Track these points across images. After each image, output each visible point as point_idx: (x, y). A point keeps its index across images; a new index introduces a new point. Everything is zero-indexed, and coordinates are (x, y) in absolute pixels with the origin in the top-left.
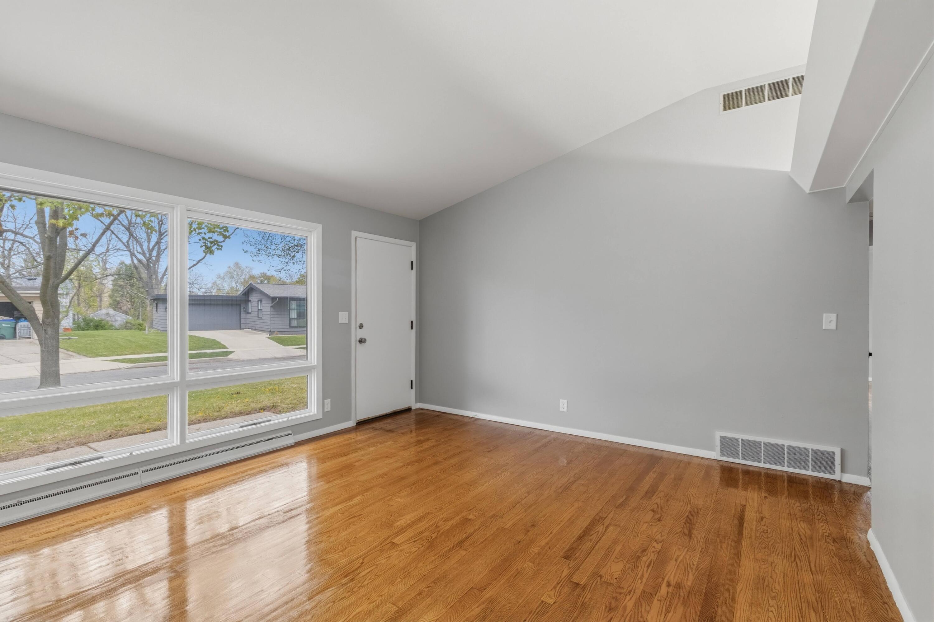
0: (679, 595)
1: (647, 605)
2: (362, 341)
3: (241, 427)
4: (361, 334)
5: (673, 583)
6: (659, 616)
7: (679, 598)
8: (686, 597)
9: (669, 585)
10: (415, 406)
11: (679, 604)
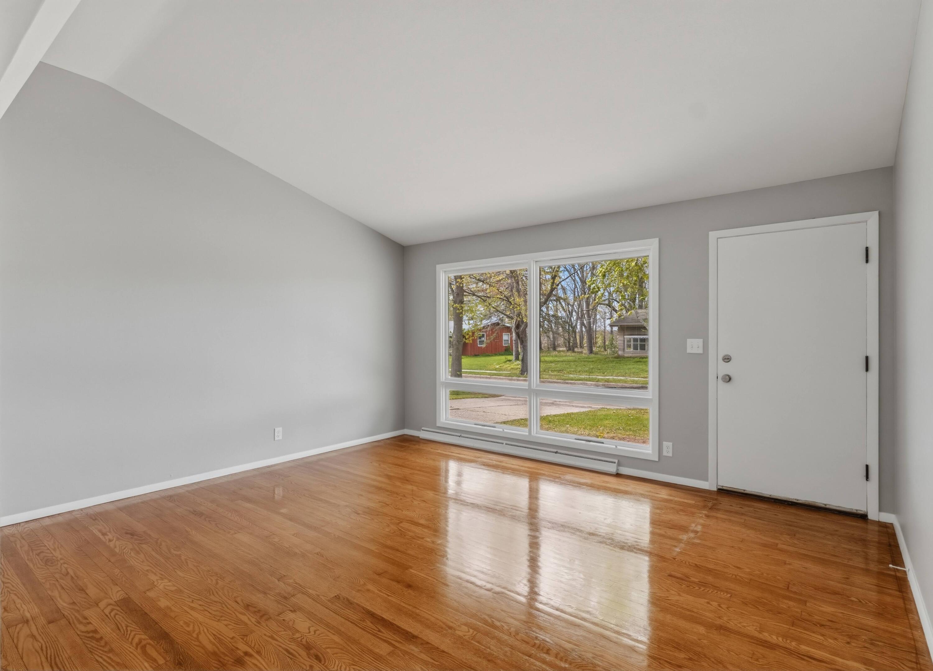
0: (227, 656)
1: (233, 627)
2: (728, 379)
3: (576, 439)
4: (725, 369)
5: (247, 658)
6: (217, 631)
7: (224, 653)
8: (221, 660)
9: (246, 654)
10: (874, 515)
11: (216, 650)
